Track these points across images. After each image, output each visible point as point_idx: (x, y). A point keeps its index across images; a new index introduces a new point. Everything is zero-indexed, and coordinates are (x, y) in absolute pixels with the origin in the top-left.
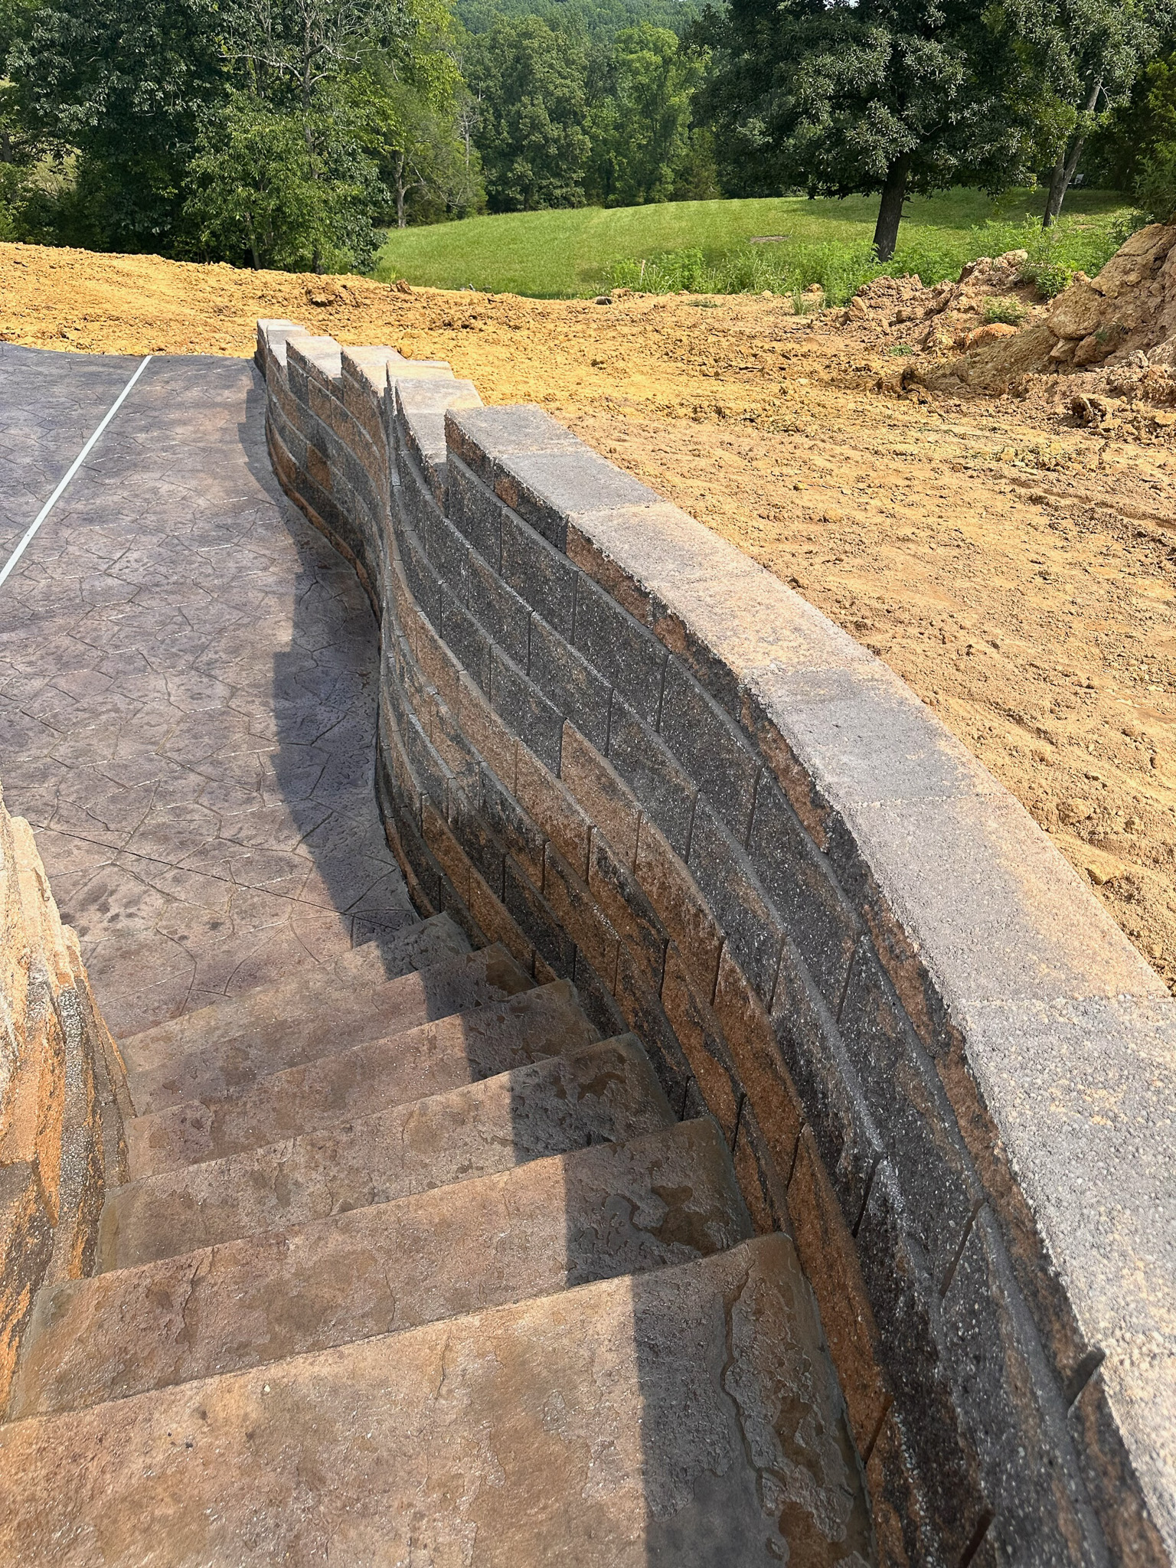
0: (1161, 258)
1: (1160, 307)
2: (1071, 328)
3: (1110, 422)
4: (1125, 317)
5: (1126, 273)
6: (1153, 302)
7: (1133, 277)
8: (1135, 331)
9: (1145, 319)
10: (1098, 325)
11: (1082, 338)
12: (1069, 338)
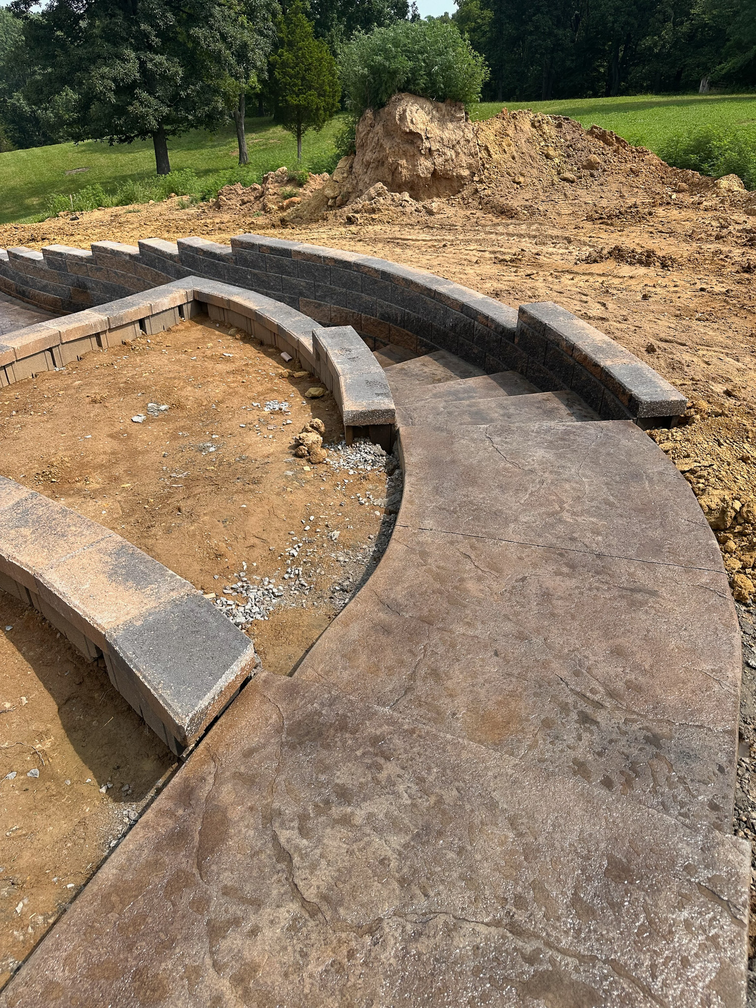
0: (351, 167)
1: (357, 183)
2: (332, 195)
3: (360, 221)
4: (348, 188)
5: (343, 174)
6: (355, 182)
7: (345, 175)
8: (352, 192)
9: (354, 188)
10: (340, 192)
11: (336, 197)
12: (332, 198)
